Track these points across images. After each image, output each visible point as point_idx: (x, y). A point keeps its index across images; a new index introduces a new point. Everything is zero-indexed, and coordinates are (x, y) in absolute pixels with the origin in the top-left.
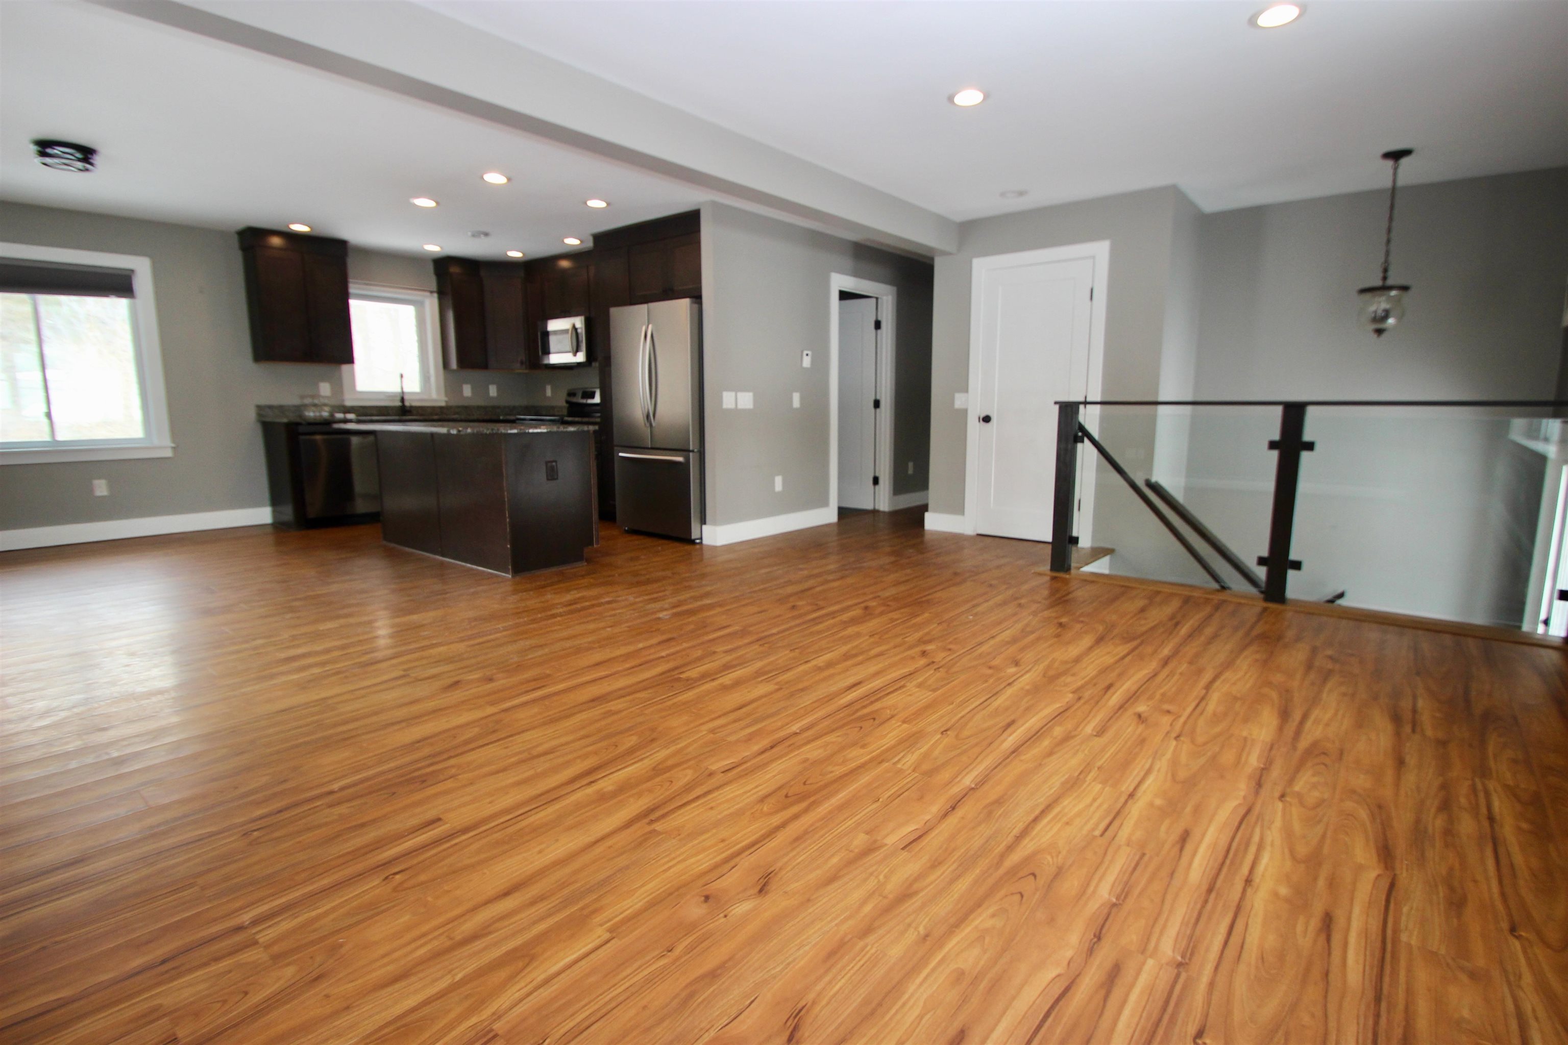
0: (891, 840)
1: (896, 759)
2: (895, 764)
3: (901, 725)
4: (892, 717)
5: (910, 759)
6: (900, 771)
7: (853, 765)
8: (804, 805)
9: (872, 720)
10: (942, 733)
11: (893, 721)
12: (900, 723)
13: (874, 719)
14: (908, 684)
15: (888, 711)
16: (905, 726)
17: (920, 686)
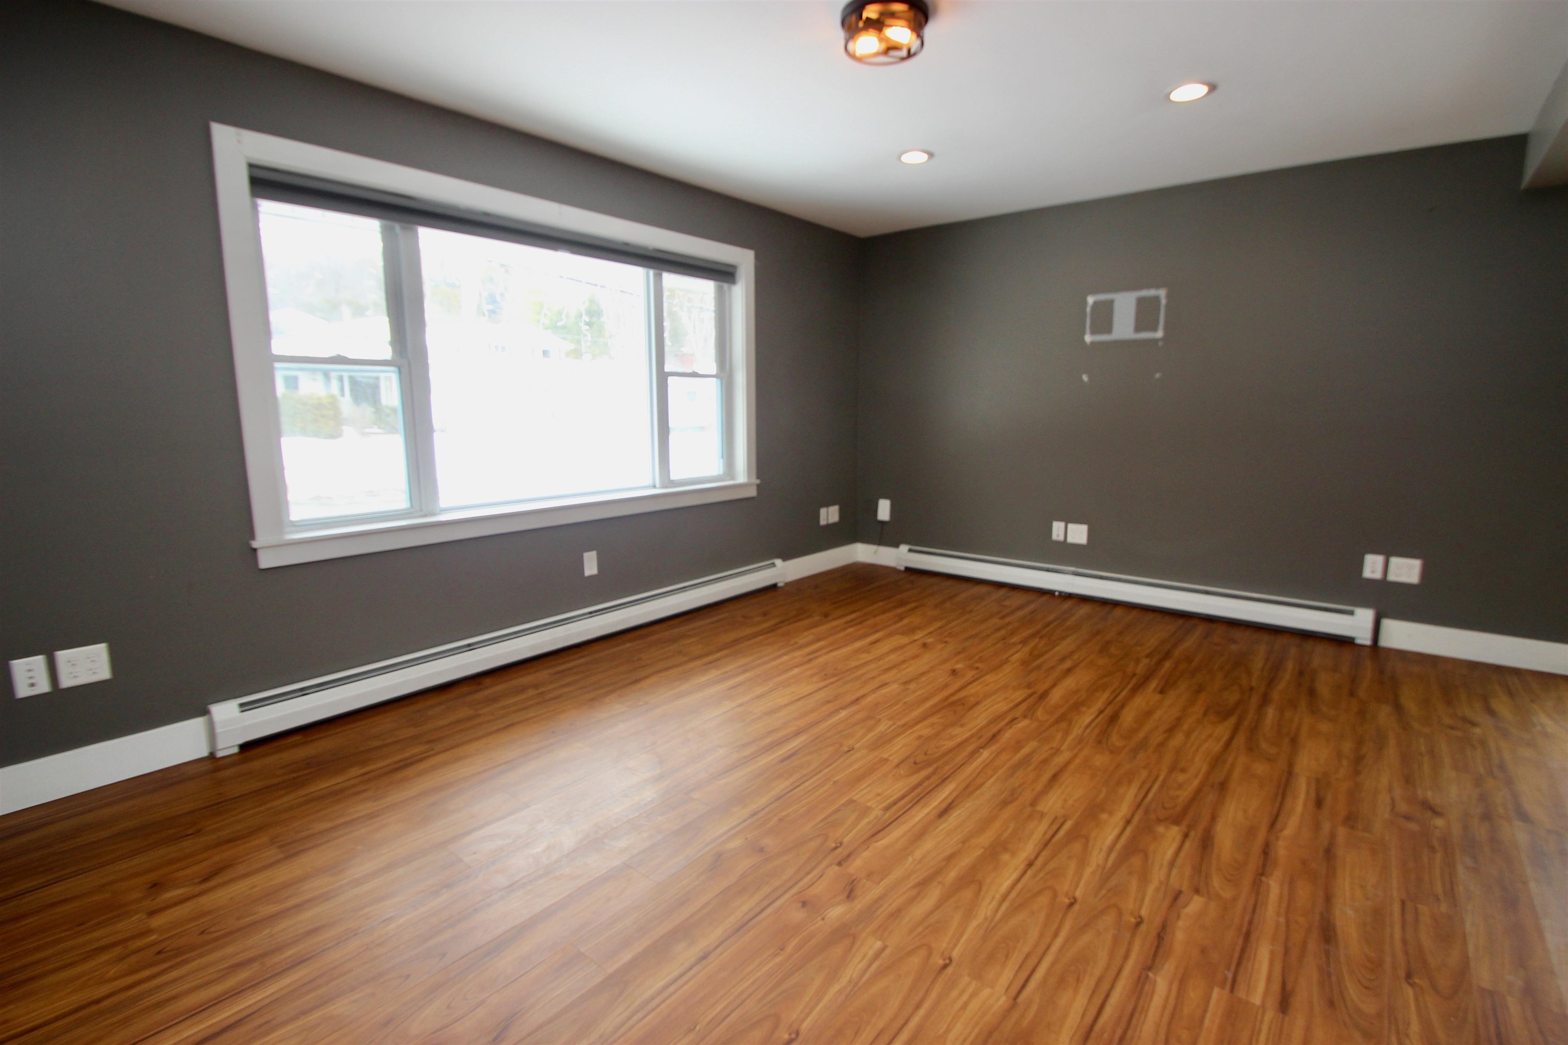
0: (895, 686)
1: (893, 727)
2: (894, 724)
3: (890, 756)
4: (897, 766)
5: (882, 727)
6: (890, 719)
7: (926, 723)
8: (951, 700)
9: (917, 762)
10: (853, 749)
11: (896, 761)
12: (890, 758)
13: (915, 763)
14: (880, 813)
15: (902, 772)
16: (885, 756)
17: (866, 811)
